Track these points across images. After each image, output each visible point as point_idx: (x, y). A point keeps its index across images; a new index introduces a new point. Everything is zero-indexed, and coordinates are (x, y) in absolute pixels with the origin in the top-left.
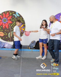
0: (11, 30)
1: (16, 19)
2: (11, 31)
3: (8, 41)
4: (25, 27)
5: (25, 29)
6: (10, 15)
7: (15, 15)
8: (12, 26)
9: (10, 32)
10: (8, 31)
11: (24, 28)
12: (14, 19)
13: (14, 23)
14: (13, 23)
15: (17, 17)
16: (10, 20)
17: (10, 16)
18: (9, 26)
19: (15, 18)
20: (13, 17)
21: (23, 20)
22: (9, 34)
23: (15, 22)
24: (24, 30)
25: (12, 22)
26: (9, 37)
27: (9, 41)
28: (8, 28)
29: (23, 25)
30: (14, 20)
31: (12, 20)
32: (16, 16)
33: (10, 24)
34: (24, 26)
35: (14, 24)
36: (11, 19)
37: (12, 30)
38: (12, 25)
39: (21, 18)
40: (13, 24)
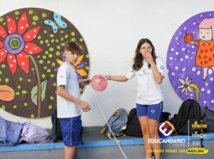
0: (41, 76)
1: (55, 38)
2: (41, 82)
3: (32, 116)
4: (88, 65)
5: (87, 72)
6: (34, 23)
7: (52, 24)
8: (41, 62)
9: (37, 84)
10: (29, 80)
11: (87, 68)
12: (50, 39)
13: (50, 52)
14: (47, 53)
15: (60, 29)
16: (36, 42)
17: (33, 27)
18: (31, 65)
19: (52, 36)
20: (45, 32)
21: (81, 40)
22: (34, 91)
23: (51, 49)
24: (86, 74)
25: (40, 50)
26: (34, 100)
27: (35, 117)
28: (30, 70)
29: (81, 58)
30: (47, 41)
31: (42, 42)
32: (55, 27)
33: (35, 55)
34: (86, 61)
35: (50, 56)
36: (39, 37)
37: (44, 76)
38: (41, 58)
39: (73, 34)
40: (44, 57)
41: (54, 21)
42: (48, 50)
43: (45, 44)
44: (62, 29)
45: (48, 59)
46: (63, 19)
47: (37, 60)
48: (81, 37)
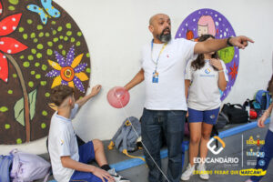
0: (27, 85)
1: (44, 31)
2: (28, 92)
3: (19, 140)
4: (89, 66)
5: (88, 75)
6: (12, 8)
7: (39, 11)
8: (26, 64)
9: (23, 96)
10: (10, 92)
11: (88, 70)
12: (37, 32)
13: (38, 51)
14: (34, 51)
16: (16, 35)
17: (11, 14)
18: (11, 70)
19: (40, 27)
20: (30, 22)
21: (79, 34)
22: (19, 105)
23: (40, 46)
24: (86, 78)
25: (24, 48)
26: (20, 119)
27: (24, 141)
28: (10, 77)
29: (79, 58)
30: (33, 35)
31: (25, 36)
33: (15, 55)
34: (86, 62)
35: (39, 56)
36: (21, 30)
37: (31, 84)
38: (26, 59)
39: (69, 26)
40: (30, 58)
41: (41, 6)
42: (35, 48)
43: (30, 39)
44: (53, 19)
45: (36, 59)
46: (54, 4)
47: (20, 63)
48: (80, 30)
